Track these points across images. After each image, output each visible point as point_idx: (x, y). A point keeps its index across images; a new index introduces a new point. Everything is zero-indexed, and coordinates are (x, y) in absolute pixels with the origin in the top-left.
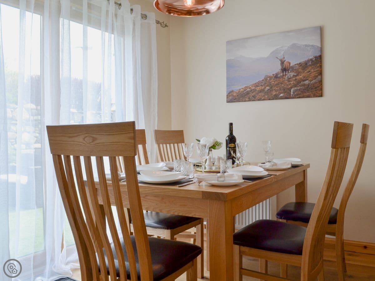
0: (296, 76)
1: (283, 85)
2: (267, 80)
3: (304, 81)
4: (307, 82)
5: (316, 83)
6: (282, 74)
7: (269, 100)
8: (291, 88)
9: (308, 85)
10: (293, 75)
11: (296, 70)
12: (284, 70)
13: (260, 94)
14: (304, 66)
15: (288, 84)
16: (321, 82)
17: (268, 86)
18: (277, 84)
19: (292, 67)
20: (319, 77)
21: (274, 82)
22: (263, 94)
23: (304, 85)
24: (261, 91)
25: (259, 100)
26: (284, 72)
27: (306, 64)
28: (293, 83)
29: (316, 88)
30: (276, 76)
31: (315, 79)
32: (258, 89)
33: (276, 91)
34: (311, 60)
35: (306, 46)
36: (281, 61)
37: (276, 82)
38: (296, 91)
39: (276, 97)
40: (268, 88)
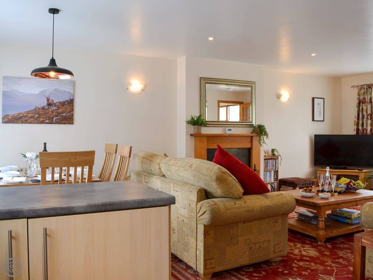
0: (57, 110)
1: (48, 115)
2: (36, 110)
3: (62, 113)
4: (64, 114)
5: (70, 115)
6: (47, 107)
7: (38, 123)
8: (54, 117)
9: (65, 116)
10: (56, 109)
11: (57, 105)
12: (49, 105)
13: (31, 119)
14: (63, 104)
15: (51, 114)
16: (73, 115)
17: (37, 114)
18: (44, 114)
19: (55, 104)
20: (72, 112)
21: (42, 112)
22: (33, 120)
23: (63, 116)
24: (31, 117)
25: (30, 123)
26: (49, 106)
27: (64, 103)
28: (55, 114)
29: (70, 118)
30: (43, 108)
31: (69, 113)
32: (29, 115)
33: (43, 118)
34: (68, 101)
35: (65, 91)
36: (47, 98)
37: (43, 112)
38: (57, 119)
39: (43, 122)
40: (37, 115)
